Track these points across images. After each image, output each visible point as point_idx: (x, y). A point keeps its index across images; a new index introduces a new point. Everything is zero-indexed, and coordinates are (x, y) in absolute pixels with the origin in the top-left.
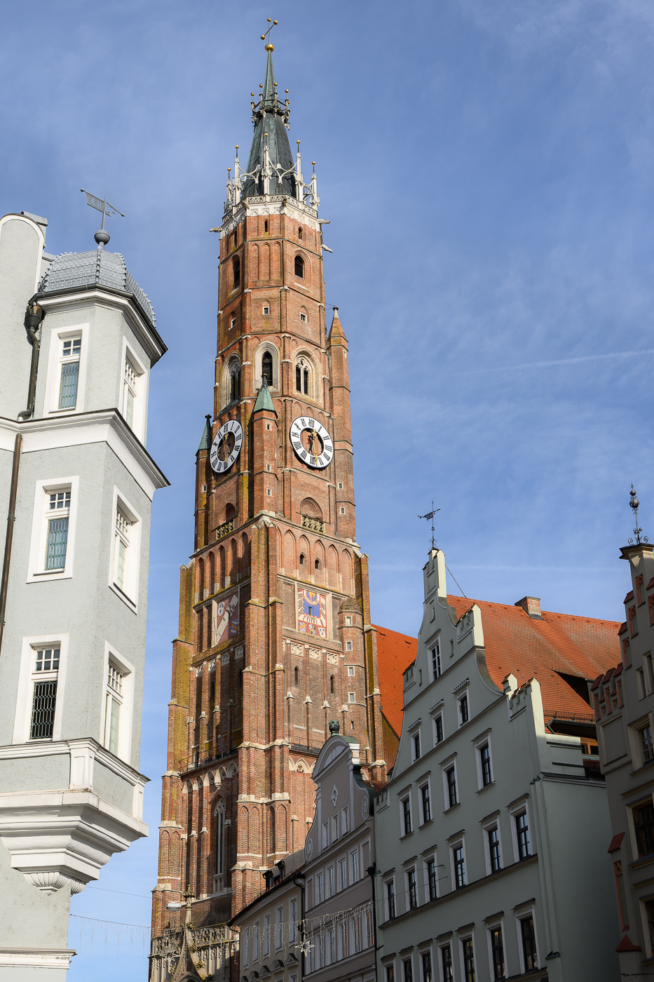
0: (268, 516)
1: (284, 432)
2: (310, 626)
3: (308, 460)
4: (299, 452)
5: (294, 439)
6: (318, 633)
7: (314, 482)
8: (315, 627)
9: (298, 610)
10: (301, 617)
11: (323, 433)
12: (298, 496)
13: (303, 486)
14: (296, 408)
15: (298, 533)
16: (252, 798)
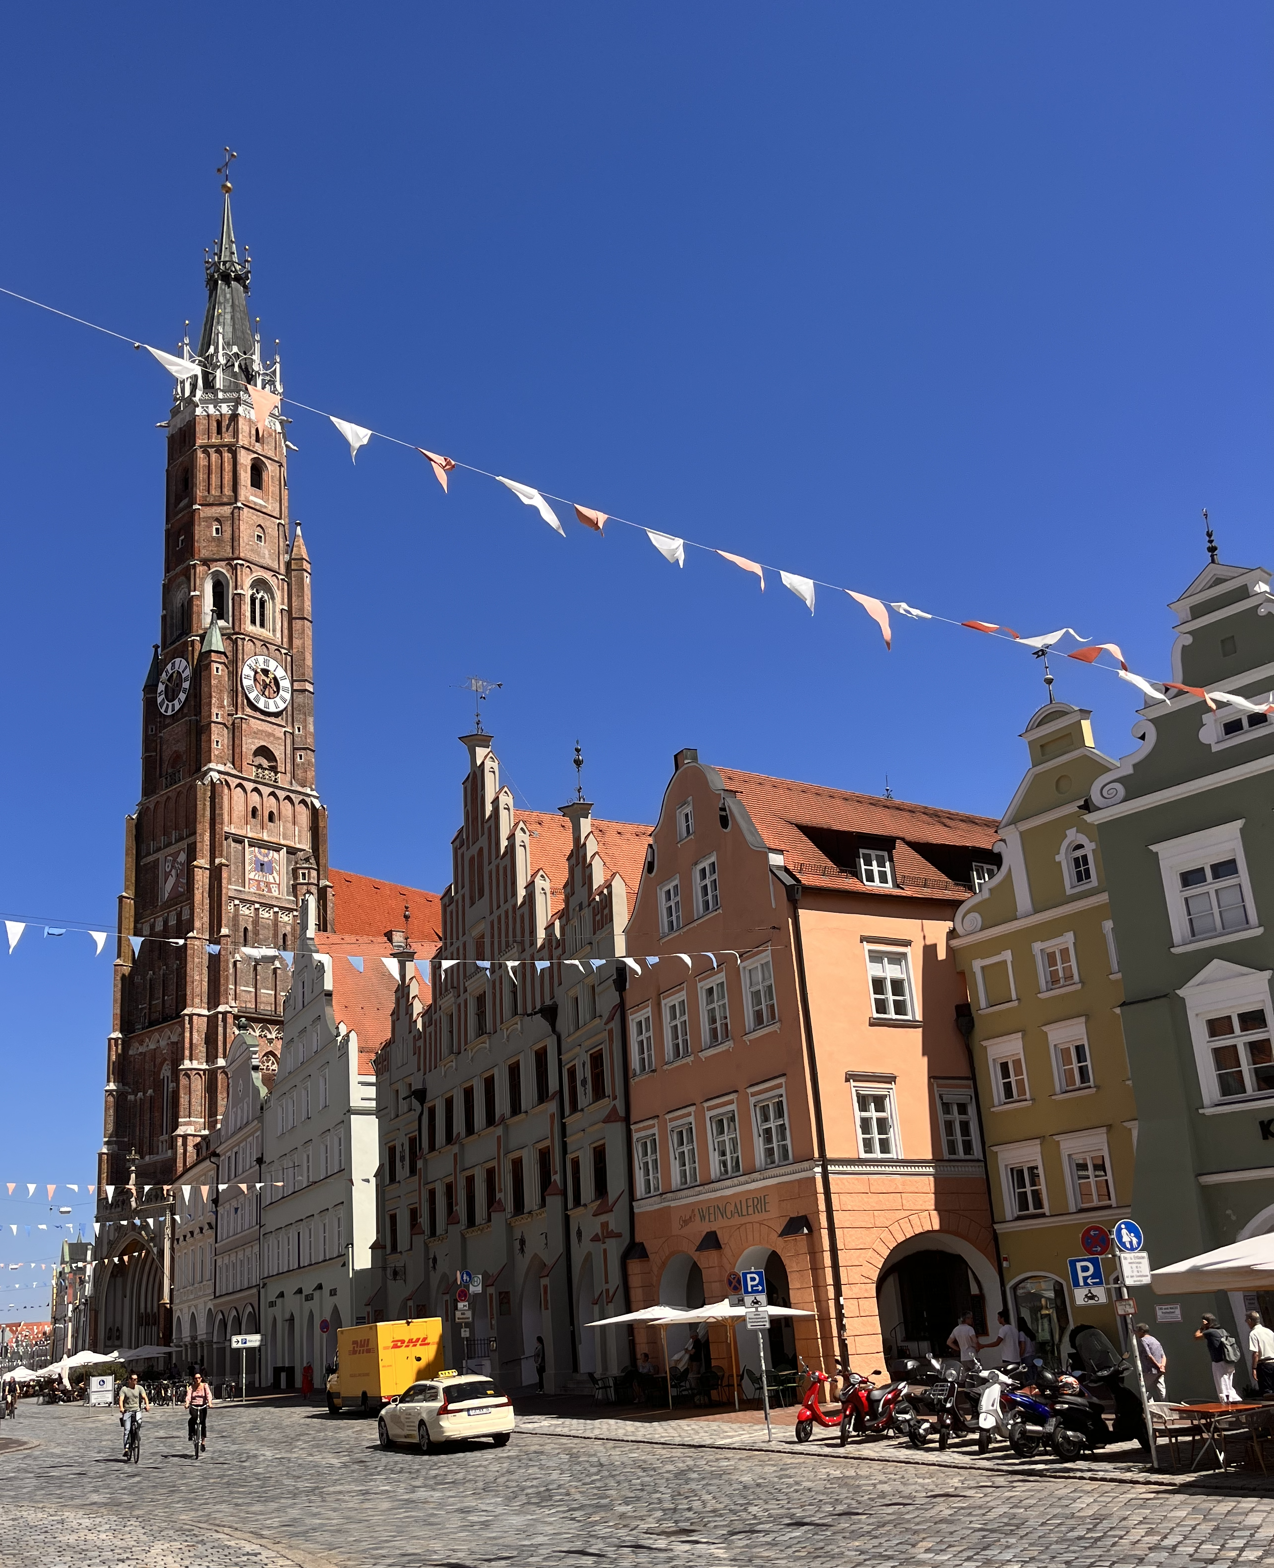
0: (216, 769)
1: (234, 675)
2: (262, 884)
3: (261, 705)
4: (252, 696)
5: (247, 683)
6: (270, 891)
7: (268, 728)
8: (268, 884)
9: (248, 868)
10: (252, 876)
11: (280, 673)
12: (250, 745)
13: (257, 734)
14: (249, 646)
15: (249, 786)
16: (195, 1065)
